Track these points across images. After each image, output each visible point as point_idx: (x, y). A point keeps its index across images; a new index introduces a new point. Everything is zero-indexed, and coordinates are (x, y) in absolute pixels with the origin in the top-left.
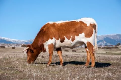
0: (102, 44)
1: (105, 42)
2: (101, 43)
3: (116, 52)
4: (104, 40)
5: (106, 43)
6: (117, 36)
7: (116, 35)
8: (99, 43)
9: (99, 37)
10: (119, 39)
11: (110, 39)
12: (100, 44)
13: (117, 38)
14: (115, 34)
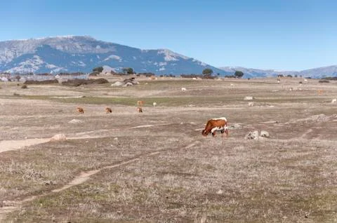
0: (30, 66)
1: (39, 61)
2: (27, 62)
3: (106, 94)
4: (36, 54)
5: (42, 62)
6: (75, 41)
7: (71, 39)
8: (22, 63)
9: (21, 45)
10: (80, 51)
11: (56, 50)
12: (25, 67)
13: (76, 48)
14: (70, 36)
